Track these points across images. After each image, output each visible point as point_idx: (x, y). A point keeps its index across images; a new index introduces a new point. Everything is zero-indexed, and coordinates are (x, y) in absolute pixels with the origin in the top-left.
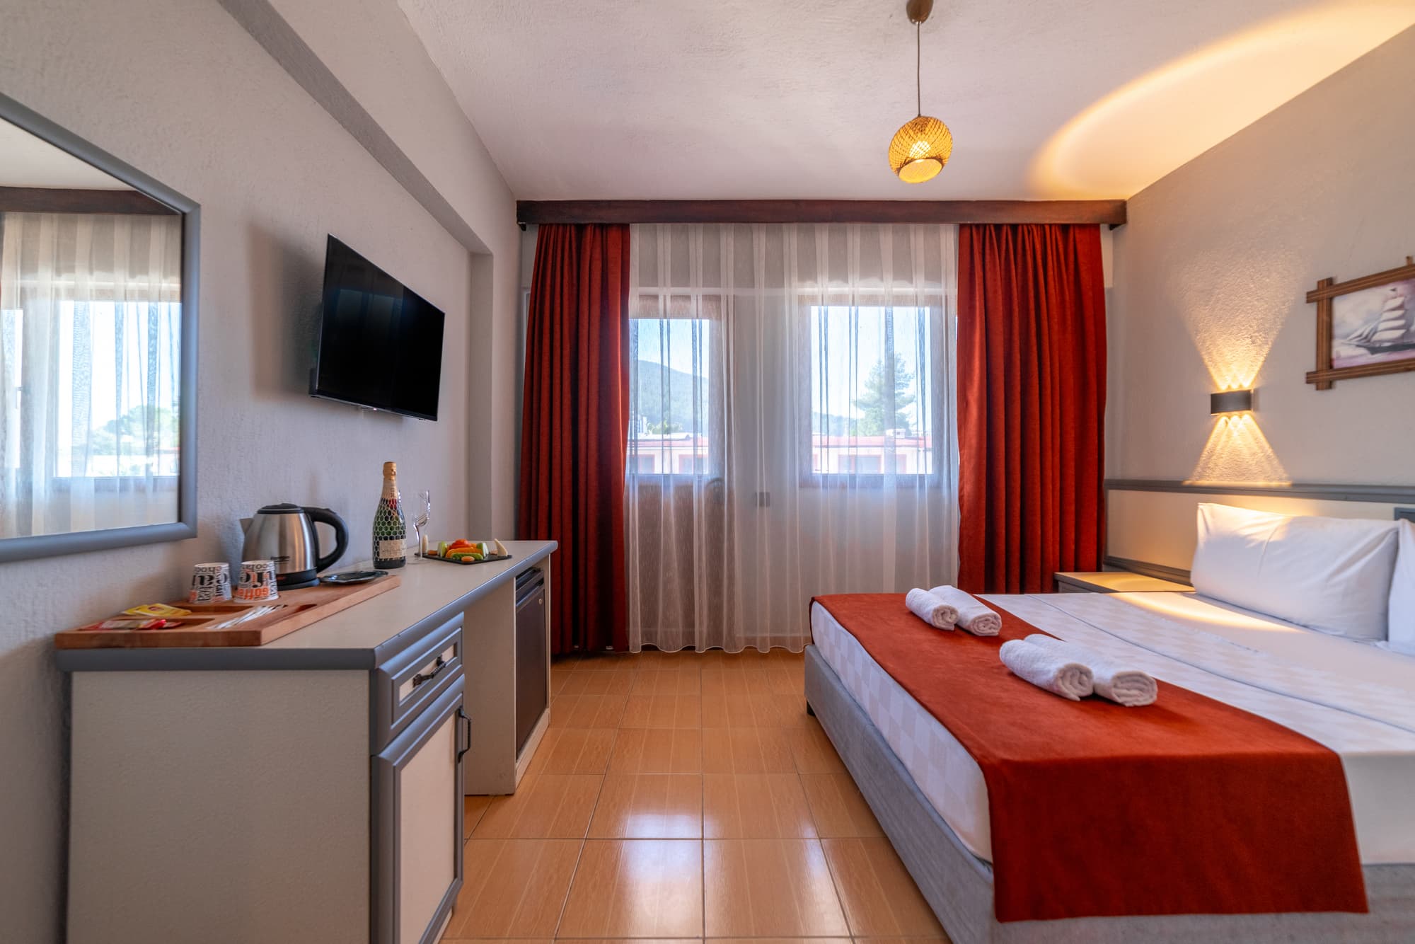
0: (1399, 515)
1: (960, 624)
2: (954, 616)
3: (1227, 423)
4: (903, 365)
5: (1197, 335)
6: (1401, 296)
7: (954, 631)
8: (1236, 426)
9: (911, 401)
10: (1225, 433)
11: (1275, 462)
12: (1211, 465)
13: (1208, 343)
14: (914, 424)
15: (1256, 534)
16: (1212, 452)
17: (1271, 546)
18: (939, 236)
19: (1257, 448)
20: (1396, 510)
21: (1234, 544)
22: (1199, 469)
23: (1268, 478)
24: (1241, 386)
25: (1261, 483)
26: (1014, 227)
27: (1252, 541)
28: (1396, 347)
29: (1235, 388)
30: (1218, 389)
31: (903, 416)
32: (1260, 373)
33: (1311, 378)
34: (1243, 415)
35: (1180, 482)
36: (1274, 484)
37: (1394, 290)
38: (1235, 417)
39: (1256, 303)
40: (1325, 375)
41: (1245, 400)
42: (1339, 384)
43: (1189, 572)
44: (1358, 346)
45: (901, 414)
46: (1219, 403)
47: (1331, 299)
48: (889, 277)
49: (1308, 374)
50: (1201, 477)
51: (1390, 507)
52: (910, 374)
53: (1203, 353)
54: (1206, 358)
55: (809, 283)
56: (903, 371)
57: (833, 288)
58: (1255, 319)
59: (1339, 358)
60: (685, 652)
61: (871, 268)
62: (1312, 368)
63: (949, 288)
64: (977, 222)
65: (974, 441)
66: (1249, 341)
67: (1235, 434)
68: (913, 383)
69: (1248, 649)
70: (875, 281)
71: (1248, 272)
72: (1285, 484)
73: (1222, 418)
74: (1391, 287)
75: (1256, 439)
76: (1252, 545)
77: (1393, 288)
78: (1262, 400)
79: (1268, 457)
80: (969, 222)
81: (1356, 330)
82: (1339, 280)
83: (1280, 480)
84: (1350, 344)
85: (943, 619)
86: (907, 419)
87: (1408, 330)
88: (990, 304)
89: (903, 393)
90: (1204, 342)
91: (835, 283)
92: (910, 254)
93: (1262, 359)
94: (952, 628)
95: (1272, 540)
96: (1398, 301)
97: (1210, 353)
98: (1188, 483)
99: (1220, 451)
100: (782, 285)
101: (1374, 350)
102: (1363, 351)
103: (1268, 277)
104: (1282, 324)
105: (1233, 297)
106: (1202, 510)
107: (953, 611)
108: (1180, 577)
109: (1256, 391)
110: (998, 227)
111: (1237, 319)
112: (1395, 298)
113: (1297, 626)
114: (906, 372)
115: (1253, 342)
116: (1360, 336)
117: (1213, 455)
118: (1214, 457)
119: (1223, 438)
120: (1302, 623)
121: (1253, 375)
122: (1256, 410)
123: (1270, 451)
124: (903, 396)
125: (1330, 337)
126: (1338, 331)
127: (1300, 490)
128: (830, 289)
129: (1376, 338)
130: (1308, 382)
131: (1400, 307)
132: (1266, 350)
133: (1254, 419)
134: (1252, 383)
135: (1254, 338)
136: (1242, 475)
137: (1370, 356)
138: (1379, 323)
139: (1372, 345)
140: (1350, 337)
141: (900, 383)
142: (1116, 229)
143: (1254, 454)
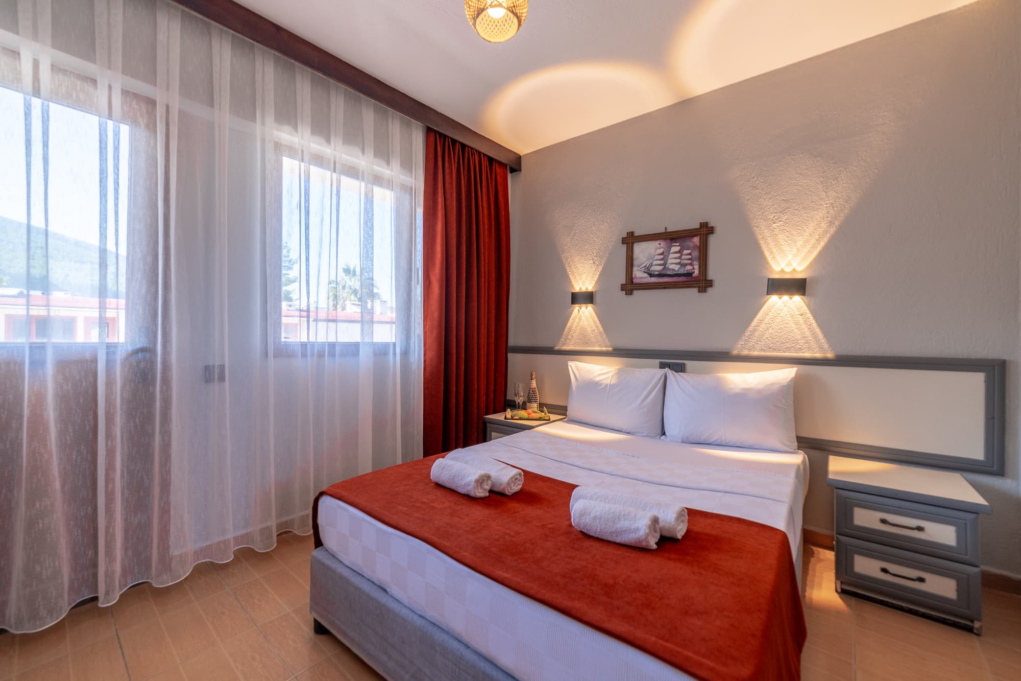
0: (662, 366)
1: (496, 489)
2: (490, 482)
3: (579, 311)
4: (288, 252)
5: (562, 254)
6: (662, 248)
7: (489, 496)
8: (584, 313)
9: (295, 281)
10: (578, 317)
11: (604, 336)
12: (569, 337)
13: (569, 260)
14: (297, 300)
15: (603, 380)
16: (570, 329)
17: (612, 386)
18: (411, 129)
19: (594, 327)
20: (660, 362)
21: (592, 386)
22: (562, 340)
23: (600, 346)
24: (587, 289)
25: (597, 349)
26: (463, 146)
27: (602, 384)
28: (661, 275)
29: (584, 289)
30: (575, 289)
31: (288, 293)
32: (597, 282)
33: (623, 288)
34: (588, 307)
35: (553, 348)
36: (604, 349)
37: (660, 244)
38: (583, 307)
39: (596, 239)
40: (629, 287)
41: (588, 298)
42: (635, 292)
43: (566, 407)
44: (644, 272)
45: (286, 291)
46: (576, 298)
47: (633, 243)
48: (370, 154)
49: (622, 285)
50: (564, 344)
51: (657, 362)
52: (294, 260)
53: (567, 266)
54: (568, 270)
55: (286, 128)
56: (288, 256)
57: (316, 145)
58: (595, 249)
59: (636, 277)
60: (77, 609)
61: (353, 137)
62: (624, 282)
63: (417, 180)
64: (441, 131)
65: (436, 315)
66: (591, 261)
67: (583, 318)
68: (296, 267)
69: (634, 456)
70: (357, 151)
71: (592, 220)
72: (610, 349)
73: (576, 308)
74: (658, 242)
75: (594, 322)
76: (602, 386)
77: (659, 243)
78: (597, 298)
79: (601, 332)
80: (435, 128)
81: (643, 263)
82: (636, 234)
83: (606, 346)
84: (641, 271)
85: (482, 488)
86: (291, 295)
87: (665, 267)
88: (448, 203)
89: (288, 274)
90: (567, 259)
91: (317, 139)
92: (388, 137)
93: (598, 273)
94: (487, 494)
95: (611, 383)
96: (661, 251)
97: (570, 267)
98: (557, 348)
99: (575, 329)
100: (253, 118)
101: (651, 275)
102: (646, 275)
103: (602, 225)
104: (609, 254)
105: (583, 233)
106: (570, 366)
107: (488, 477)
108: (561, 411)
109: (595, 292)
110: (454, 141)
111: (586, 247)
112: (660, 248)
113: (624, 434)
114: (291, 257)
115: (594, 263)
116: (645, 267)
117: (570, 331)
118: (572, 332)
119: (577, 320)
120: (627, 431)
121: (594, 283)
122: (595, 304)
123: (601, 329)
124: (287, 276)
125: (632, 266)
126: (635, 262)
127: (619, 352)
128: (312, 145)
129: (652, 269)
130: (622, 290)
131: (662, 254)
132: (600, 269)
133: (593, 309)
134: (593, 288)
135: (594, 260)
136: (586, 343)
137: (650, 278)
138: (653, 261)
139: (650, 272)
140: (642, 267)
141: (285, 266)
142: (514, 173)
143: (593, 331)
